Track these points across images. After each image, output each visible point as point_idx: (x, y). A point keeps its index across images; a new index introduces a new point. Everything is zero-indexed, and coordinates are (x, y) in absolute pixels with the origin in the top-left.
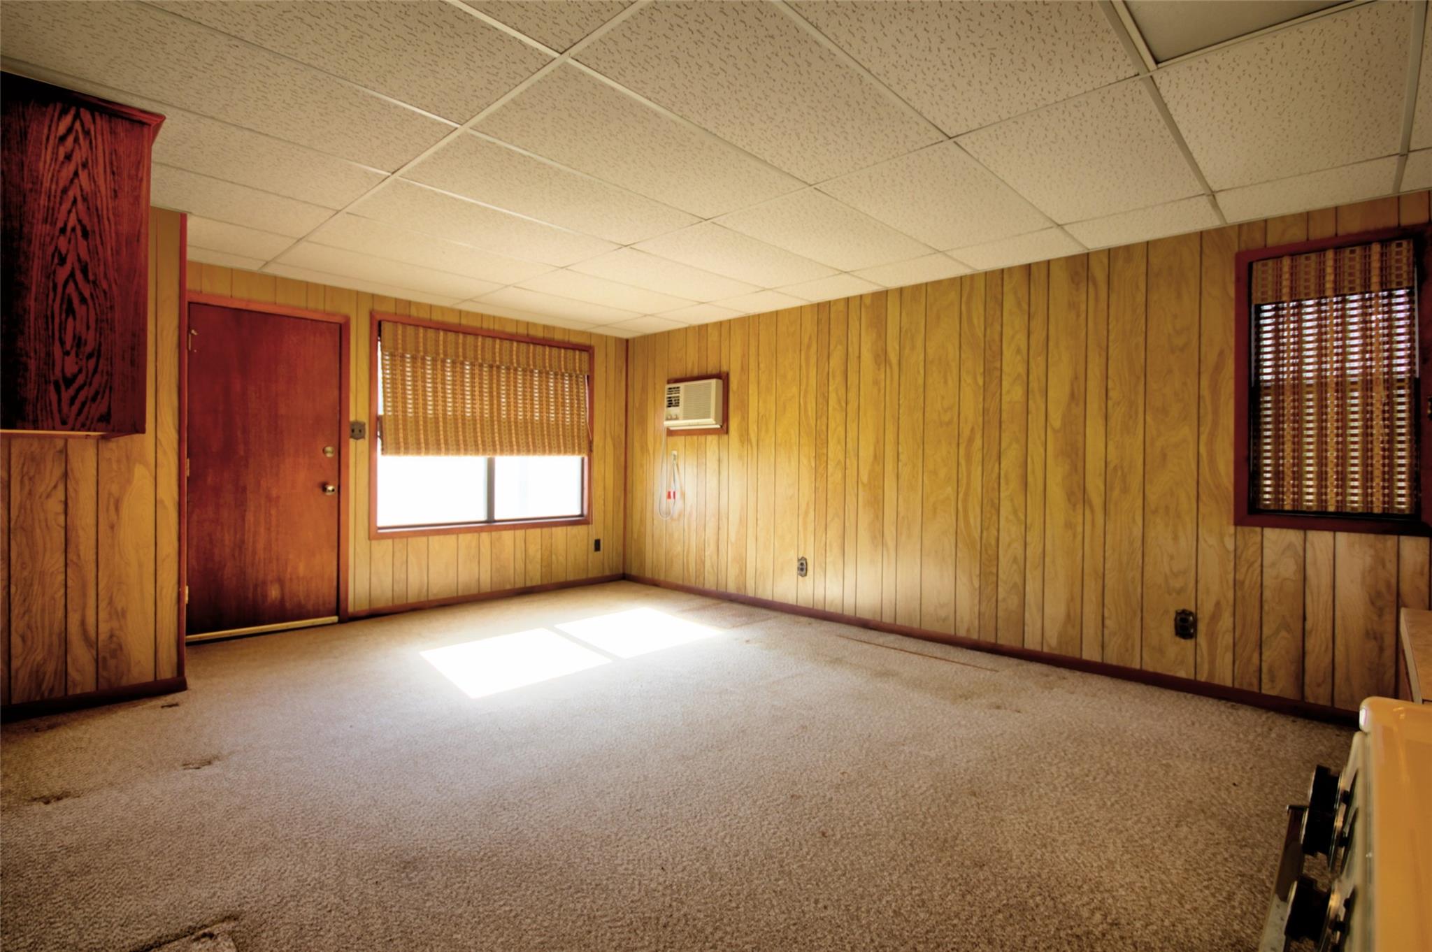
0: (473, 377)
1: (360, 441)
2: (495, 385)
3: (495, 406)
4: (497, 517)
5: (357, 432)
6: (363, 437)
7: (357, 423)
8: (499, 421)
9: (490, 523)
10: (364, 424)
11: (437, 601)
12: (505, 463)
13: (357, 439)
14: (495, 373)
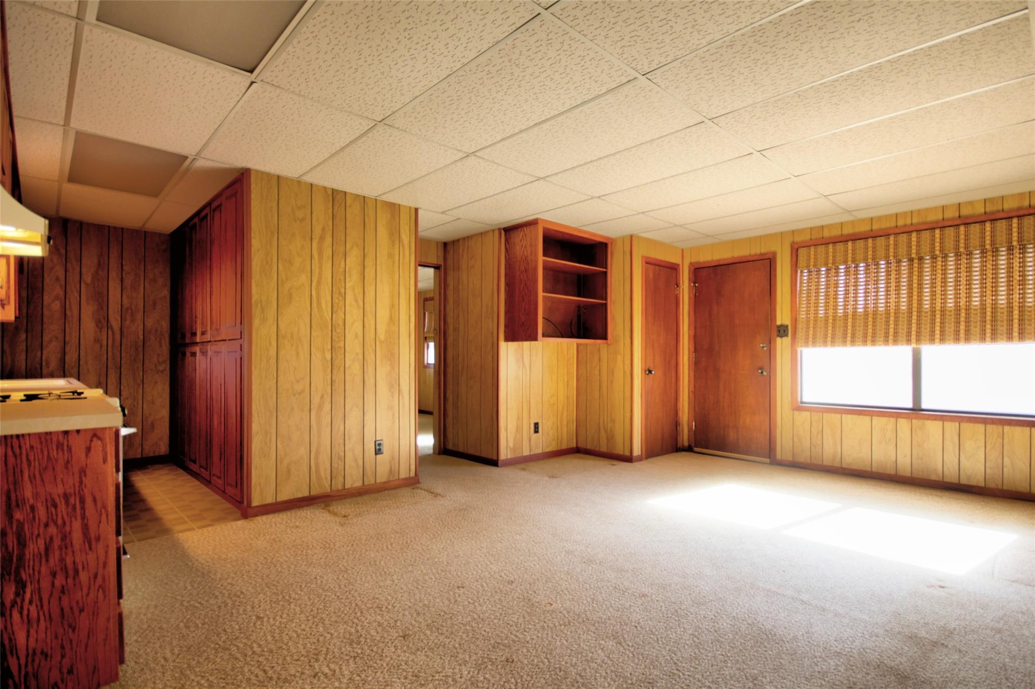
0: (888, 273)
1: (784, 339)
2: (915, 278)
3: (915, 297)
4: (924, 406)
5: (782, 332)
6: (787, 335)
7: (782, 326)
8: (919, 311)
9: (916, 410)
10: (787, 326)
11: (850, 470)
12: (931, 352)
13: (781, 337)
14: (916, 265)
